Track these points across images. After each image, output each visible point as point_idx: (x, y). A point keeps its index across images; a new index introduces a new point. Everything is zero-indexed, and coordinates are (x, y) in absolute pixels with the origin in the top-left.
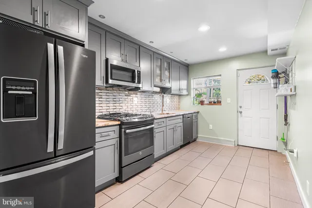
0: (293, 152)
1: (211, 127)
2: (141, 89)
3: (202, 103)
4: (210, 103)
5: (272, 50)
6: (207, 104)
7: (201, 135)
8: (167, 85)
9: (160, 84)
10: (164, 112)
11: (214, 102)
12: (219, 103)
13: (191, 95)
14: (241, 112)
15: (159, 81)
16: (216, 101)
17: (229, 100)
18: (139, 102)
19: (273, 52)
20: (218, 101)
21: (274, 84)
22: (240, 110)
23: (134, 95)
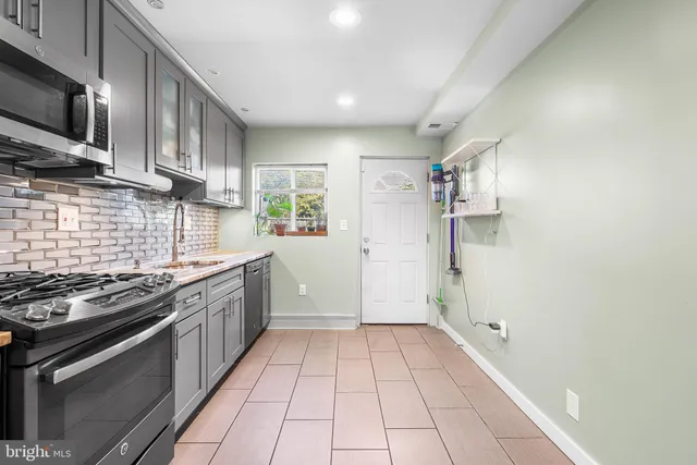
0: (499, 329)
1: (303, 287)
2: (108, 172)
3: (280, 230)
4: (301, 231)
5: (432, 126)
6: (293, 234)
7: (280, 313)
8: (195, 172)
9: (173, 166)
10: (181, 259)
11: (311, 230)
12: (322, 231)
13: (250, 210)
14: (366, 251)
15: (172, 155)
16: (315, 224)
17: (343, 225)
18: (84, 226)
19: (434, 129)
20: (318, 226)
21: (436, 193)
22: (365, 246)
23: (64, 197)
